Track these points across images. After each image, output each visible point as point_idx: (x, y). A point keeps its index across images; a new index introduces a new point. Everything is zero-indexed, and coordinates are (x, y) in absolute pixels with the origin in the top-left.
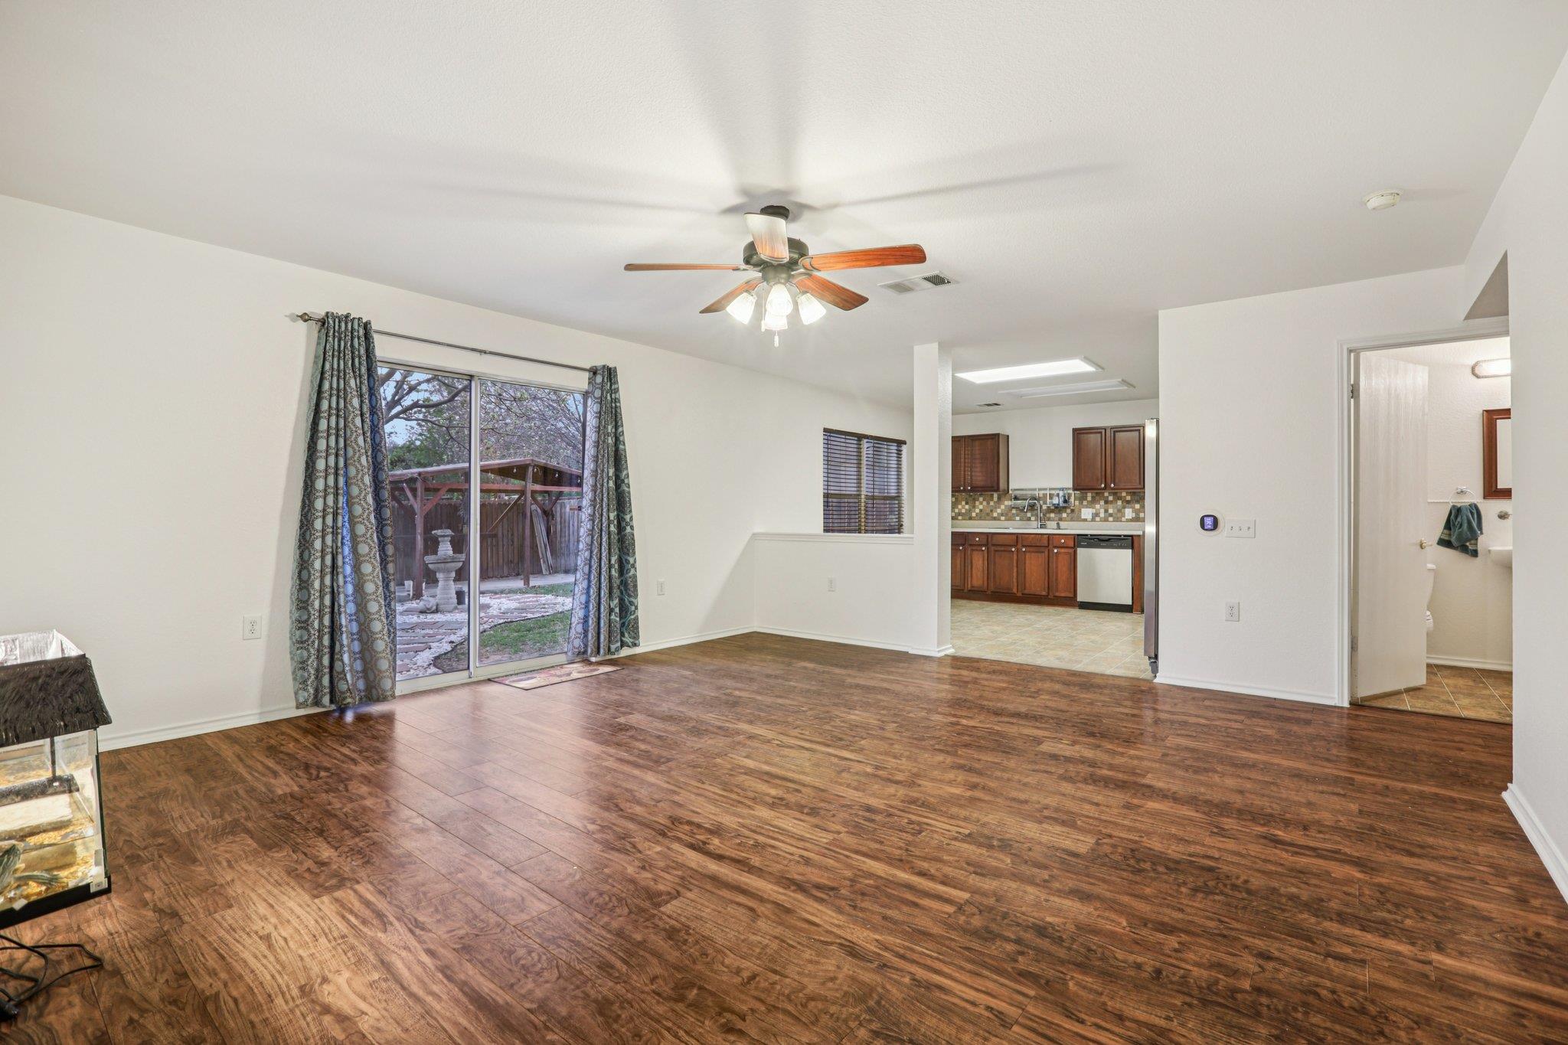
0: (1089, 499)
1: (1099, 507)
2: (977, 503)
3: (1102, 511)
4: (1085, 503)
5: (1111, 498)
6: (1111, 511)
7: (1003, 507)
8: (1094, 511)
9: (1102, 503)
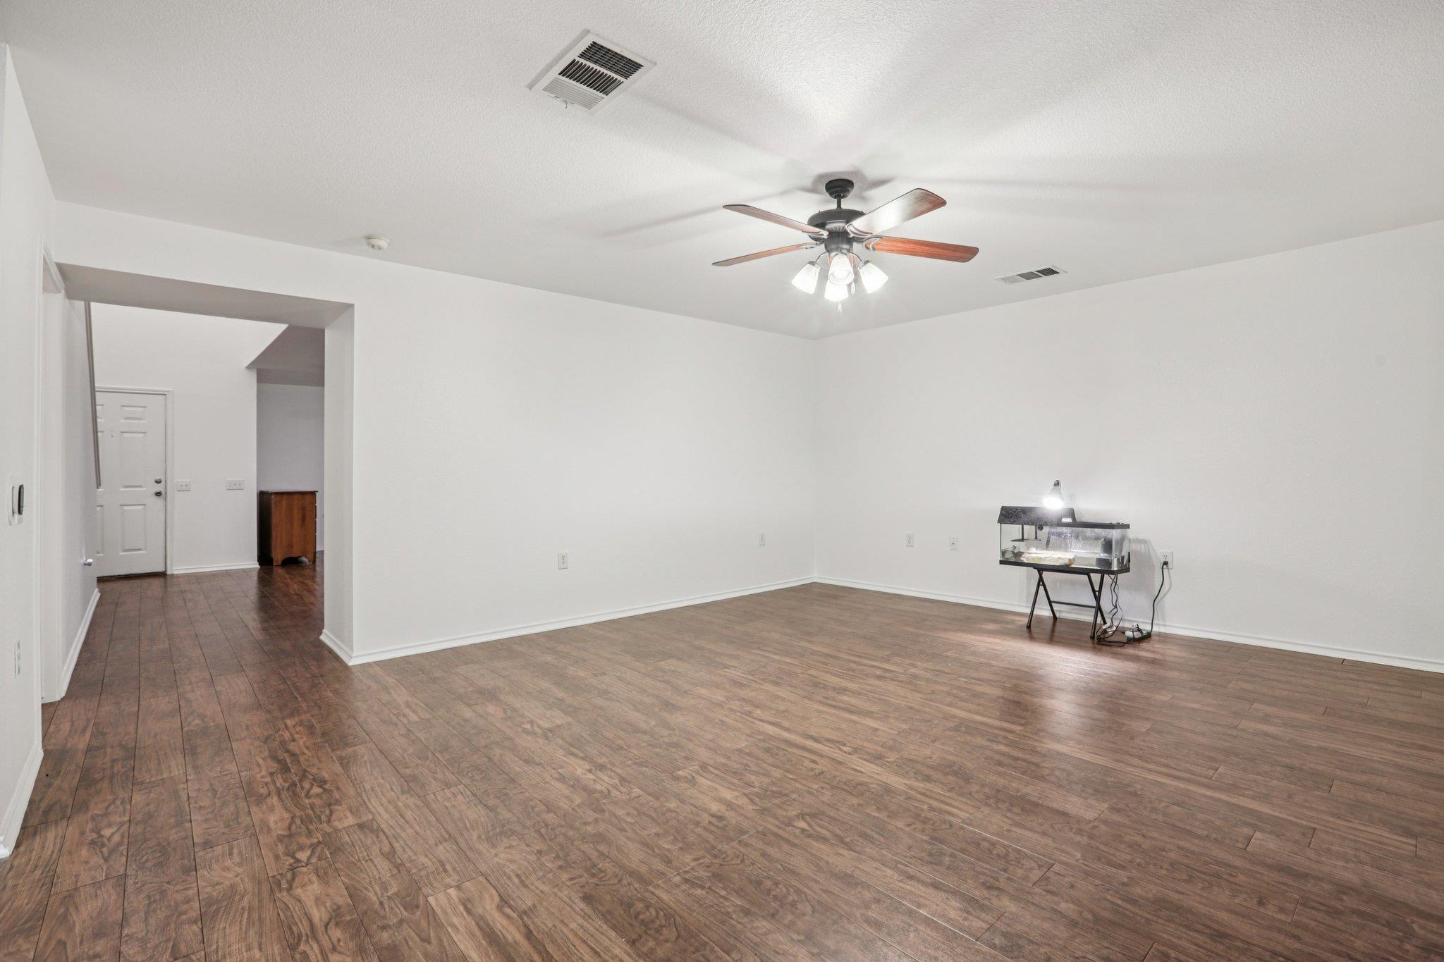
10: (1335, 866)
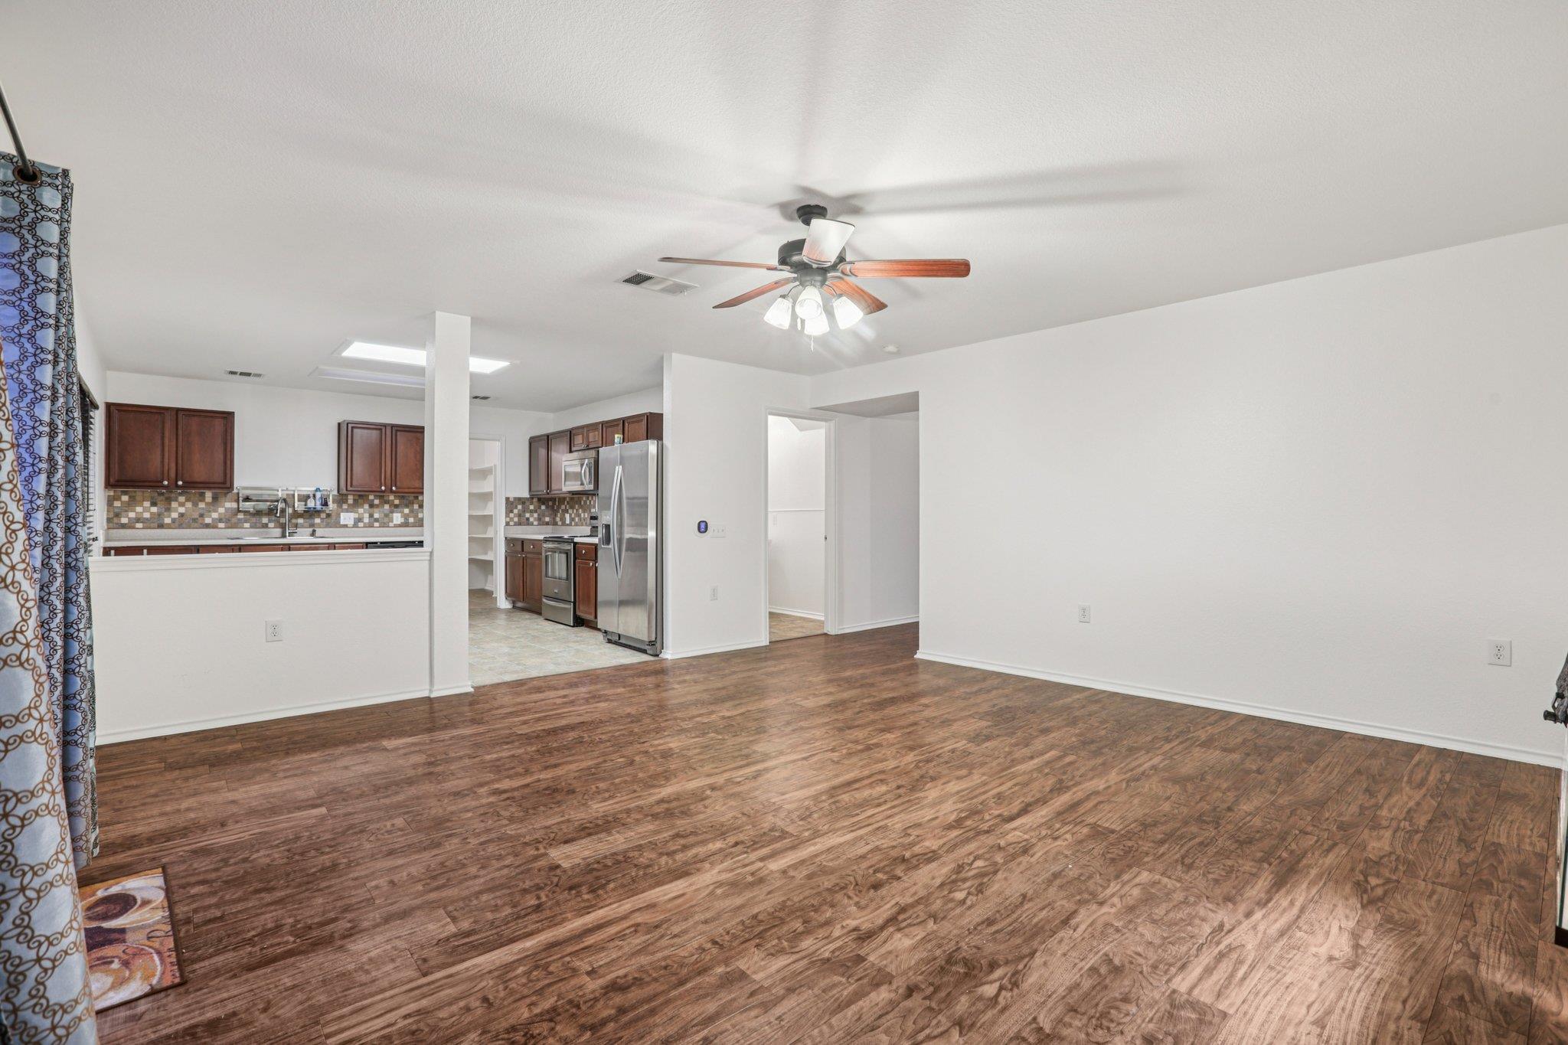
0: (351, 501)
1: (363, 511)
2: (174, 505)
3: (366, 515)
4: (345, 506)
5: (377, 502)
6: (376, 516)
7: (221, 510)
8: (357, 516)
9: (366, 506)
10: (375, 947)
